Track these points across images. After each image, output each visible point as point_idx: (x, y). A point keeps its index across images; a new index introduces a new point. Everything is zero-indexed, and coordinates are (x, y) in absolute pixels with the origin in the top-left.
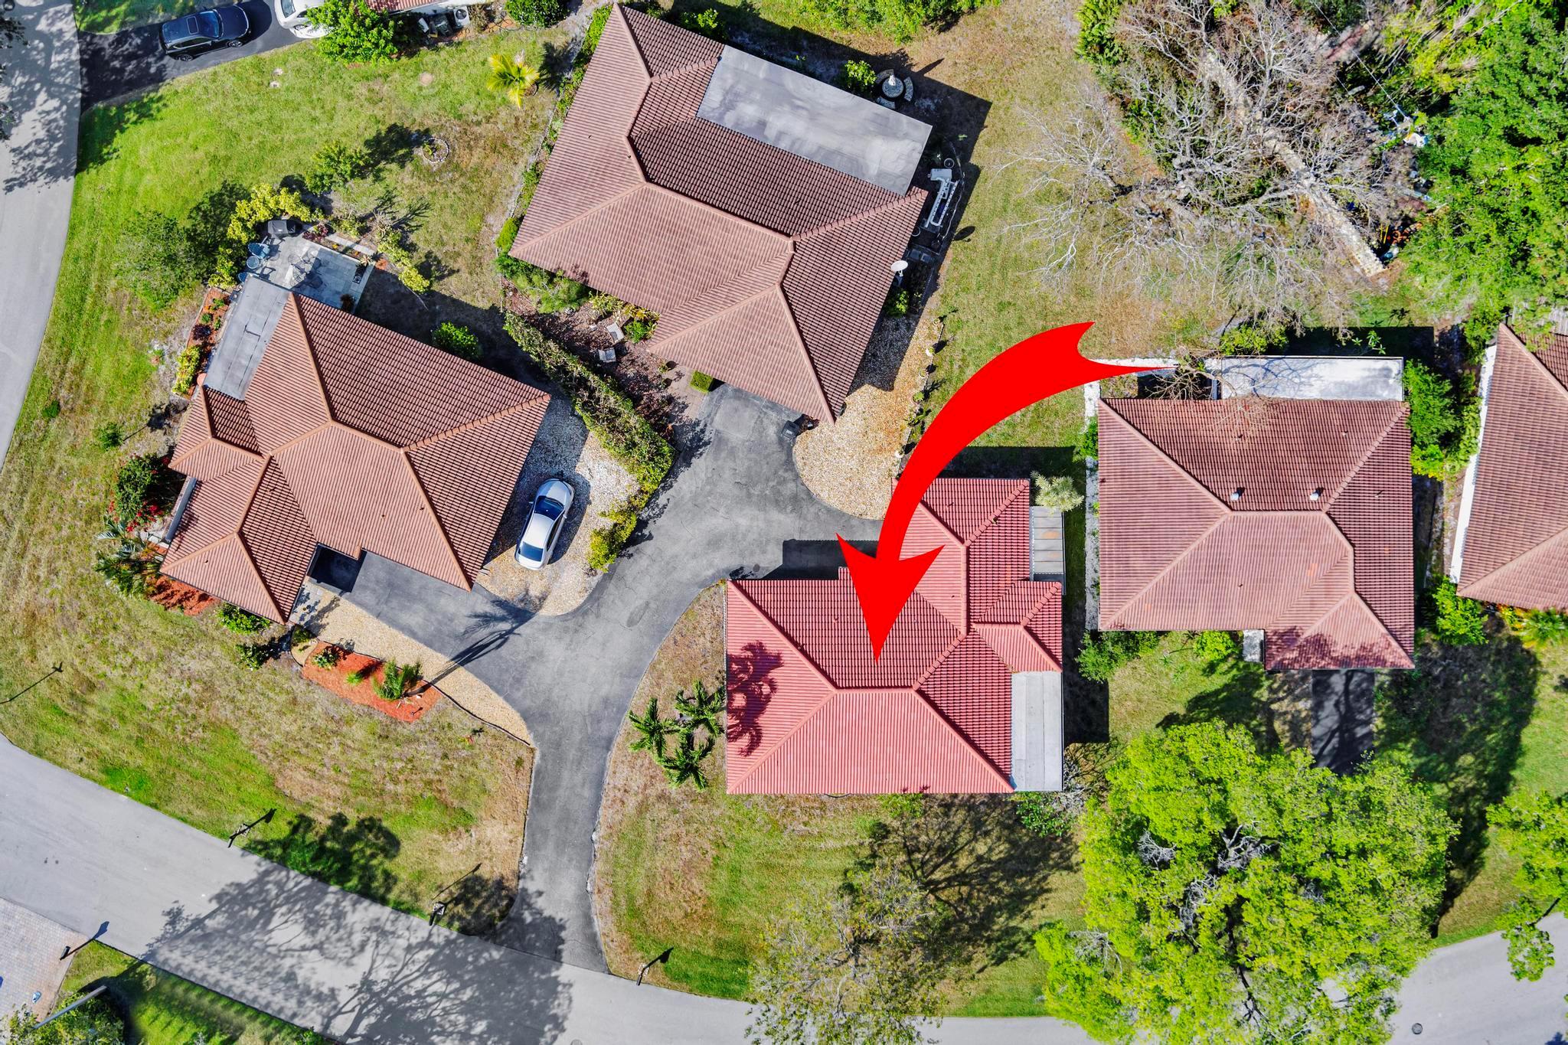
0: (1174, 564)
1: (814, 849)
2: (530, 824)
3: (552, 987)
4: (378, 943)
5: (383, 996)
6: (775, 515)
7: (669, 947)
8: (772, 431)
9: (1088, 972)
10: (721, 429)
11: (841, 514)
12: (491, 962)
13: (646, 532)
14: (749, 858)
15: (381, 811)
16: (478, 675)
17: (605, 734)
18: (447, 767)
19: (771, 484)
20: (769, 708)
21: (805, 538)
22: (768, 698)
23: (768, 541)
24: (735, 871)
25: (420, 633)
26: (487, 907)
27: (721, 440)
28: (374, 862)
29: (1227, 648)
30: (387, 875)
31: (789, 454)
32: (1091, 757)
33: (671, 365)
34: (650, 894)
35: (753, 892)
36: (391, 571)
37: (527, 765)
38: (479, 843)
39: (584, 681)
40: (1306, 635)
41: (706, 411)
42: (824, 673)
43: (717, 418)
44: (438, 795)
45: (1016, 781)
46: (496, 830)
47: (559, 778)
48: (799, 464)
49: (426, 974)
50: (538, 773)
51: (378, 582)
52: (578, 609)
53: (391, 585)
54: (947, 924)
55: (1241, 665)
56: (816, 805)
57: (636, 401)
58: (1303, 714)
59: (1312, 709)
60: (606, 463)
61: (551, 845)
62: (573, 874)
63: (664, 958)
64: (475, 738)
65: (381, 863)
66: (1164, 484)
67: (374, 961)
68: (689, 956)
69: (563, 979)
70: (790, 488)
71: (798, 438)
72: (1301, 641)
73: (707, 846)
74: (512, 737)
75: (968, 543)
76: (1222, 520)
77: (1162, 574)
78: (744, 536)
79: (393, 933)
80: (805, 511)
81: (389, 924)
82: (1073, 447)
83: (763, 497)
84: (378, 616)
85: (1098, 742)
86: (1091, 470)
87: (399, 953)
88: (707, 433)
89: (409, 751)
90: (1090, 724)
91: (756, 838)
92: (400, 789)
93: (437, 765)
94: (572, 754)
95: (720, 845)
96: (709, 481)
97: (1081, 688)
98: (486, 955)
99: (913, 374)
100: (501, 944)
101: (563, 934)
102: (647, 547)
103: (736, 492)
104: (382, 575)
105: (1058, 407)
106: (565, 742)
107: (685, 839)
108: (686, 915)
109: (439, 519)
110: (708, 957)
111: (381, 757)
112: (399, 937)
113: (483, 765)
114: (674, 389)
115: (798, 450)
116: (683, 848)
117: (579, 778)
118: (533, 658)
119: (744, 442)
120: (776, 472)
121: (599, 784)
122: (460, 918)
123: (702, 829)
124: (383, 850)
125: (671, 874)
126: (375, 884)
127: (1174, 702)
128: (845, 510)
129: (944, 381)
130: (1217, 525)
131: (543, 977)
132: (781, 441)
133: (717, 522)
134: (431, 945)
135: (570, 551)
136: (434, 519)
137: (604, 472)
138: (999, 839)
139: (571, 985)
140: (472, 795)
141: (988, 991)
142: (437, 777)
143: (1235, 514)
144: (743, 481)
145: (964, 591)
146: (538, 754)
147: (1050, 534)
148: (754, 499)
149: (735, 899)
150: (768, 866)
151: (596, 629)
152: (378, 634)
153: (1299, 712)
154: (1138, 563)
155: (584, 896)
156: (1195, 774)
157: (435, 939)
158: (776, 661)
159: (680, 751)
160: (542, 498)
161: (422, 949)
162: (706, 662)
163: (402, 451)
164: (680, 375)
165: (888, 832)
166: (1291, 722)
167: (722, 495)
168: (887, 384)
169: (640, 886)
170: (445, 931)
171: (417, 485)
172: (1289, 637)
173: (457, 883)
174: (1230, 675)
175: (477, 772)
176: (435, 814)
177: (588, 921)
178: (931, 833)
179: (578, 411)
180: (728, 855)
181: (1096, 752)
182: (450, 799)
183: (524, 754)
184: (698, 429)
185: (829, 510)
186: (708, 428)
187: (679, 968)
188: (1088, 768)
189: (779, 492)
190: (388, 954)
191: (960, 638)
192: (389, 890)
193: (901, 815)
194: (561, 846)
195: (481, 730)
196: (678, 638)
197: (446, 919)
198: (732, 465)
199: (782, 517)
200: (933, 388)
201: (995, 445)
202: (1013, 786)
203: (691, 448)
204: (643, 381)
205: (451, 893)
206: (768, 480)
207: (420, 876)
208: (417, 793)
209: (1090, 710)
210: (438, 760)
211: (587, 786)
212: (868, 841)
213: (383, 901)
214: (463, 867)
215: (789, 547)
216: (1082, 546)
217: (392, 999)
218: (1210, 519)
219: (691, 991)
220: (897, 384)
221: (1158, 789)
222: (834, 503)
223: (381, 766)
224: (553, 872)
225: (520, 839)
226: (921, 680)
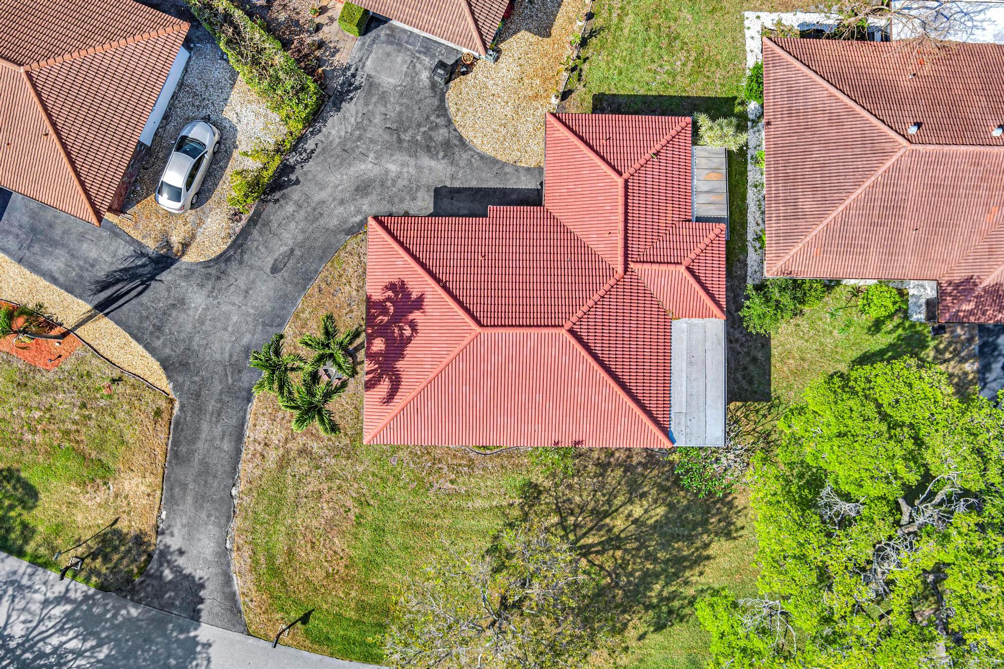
0: (847, 202)
1: (460, 509)
2: (169, 477)
3: (191, 647)
4: (14, 597)
5: (19, 652)
6: (426, 161)
7: (310, 608)
8: (425, 75)
9: (758, 643)
10: (373, 73)
11: (494, 161)
12: (129, 619)
13: (293, 177)
14: (394, 517)
15: (18, 462)
16: (118, 322)
17: (246, 385)
18: (85, 417)
19: (423, 129)
20: (409, 351)
21: (457, 185)
22: (409, 339)
23: (418, 188)
24: (379, 530)
25: (61, 279)
26: (125, 562)
27: (372, 84)
28: (12, 514)
29: (895, 303)
30: (25, 526)
31: (442, 100)
32: (752, 417)
33: (323, 10)
34: (290, 552)
35: (398, 552)
36: (34, 215)
37: (165, 416)
38: (117, 496)
39: (226, 329)
40: (985, 284)
41: (358, 55)
42: (467, 310)
43: (369, 63)
44: (76, 446)
45: (676, 435)
46: (134, 482)
47: (197, 430)
48: (452, 110)
49: (61, 630)
50: (177, 424)
51: (21, 226)
52: (221, 255)
53: (33, 230)
54: (601, 592)
55: (907, 324)
56: (464, 462)
57: (286, 45)
58: (971, 377)
59: (978, 371)
60: (254, 106)
61: (189, 499)
62: (213, 530)
63: (305, 619)
64: (114, 387)
65: (20, 515)
66: (835, 120)
67: (9, 617)
68: (330, 618)
69: (202, 639)
70: (442, 134)
71: (451, 84)
72: (979, 290)
73: (350, 503)
74: (151, 386)
75: (626, 175)
76: (901, 152)
77: (834, 214)
78: (394, 182)
79: (30, 587)
80: (457, 157)
81: (26, 577)
82: (735, 98)
83: (414, 142)
84: (20, 261)
85: (759, 400)
86: (753, 121)
87: (35, 607)
88: (358, 78)
89: (47, 399)
90: (751, 382)
91: (401, 496)
92: (38, 439)
93: (75, 414)
94: (212, 405)
95: (362, 502)
96: (359, 126)
97: (742, 345)
98: (123, 612)
99: (571, 21)
100: (139, 602)
101: (202, 593)
102: (295, 193)
103: (386, 137)
104: (25, 220)
105: (719, 57)
106: (204, 392)
107: (327, 496)
108: (328, 575)
109: (64, 146)
110: (350, 619)
111: (19, 406)
112: (36, 591)
113: (122, 415)
114: (326, 33)
115: (451, 95)
116: (325, 506)
117: (218, 431)
118: (174, 306)
119: (396, 86)
120: (428, 117)
121: (239, 437)
122: (99, 574)
123: (345, 486)
124: (22, 501)
125: (312, 532)
126: (13, 536)
127: (839, 361)
128: (499, 158)
129: (602, 29)
130: (894, 159)
131: (182, 637)
132: (433, 85)
133: (366, 168)
134: (68, 601)
135: (215, 197)
136: (59, 146)
137: (252, 117)
138: (655, 501)
139: (210, 645)
140: (109, 446)
141: (641, 660)
142: (74, 427)
143: (913, 147)
144: (394, 126)
145: (621, 226)
146: (177, 405)
147: (713, 176)
148: (405, 144)
149: (379, 560)
150: (413, 525)
151: (239, 277)
152: (20, 280)
153: (966, 374)
154: (807, 204)
155: (223, 554)
156: (884, 417)
157: (72, 595)
158: (419, 304)
159: (303, 389)
160: (184, 138)
161: (58, 604)
162: (351, 311)
163: (22, 70)
164: (332, 20)
165: (540, 493)
166: (957, 385)
167: (371, 141)
168: (544, 31)
169: (280, 543)
170: (83, 587)
171: (40, 108)
172: (965, 287)
173: (96, 536)
174: (895, 335)
175: (115, 422)
176: (73, 465)
177: (228, 580)
178: (585, 494)
179: (222, 45)
180: (370, 514)
181: (757, 411)
182: (88, 450)
183: (163, 404)
184: (349, 73)
185: (482, 157)
186: (360, 73)
187: (320, 631)
188: (748, 428)
189: (431, 138)
190: (23, 609)
191: (617, 276)
192: (26, 541)
193: (554, 475)
194: (200, 500)
195: (120, 379)
196: (323, 286)
197: (84, 573)
198: (383, 110)
199: (433, 163)
200: (591, 36)
201: (654, 93)
202: (673, 441)
203: (341, 93)
204: (294, 24)
205: (89, 547)
206: (419, 125)
207: (58, 529)
208: (55, 444)
209: (751, 367)
210: (76, 410)
211: (226, 439)
212: (518, 501)
213: (20, 553)
214: (102, 521)
215: (439, 193)
216: (744, 198)
217: (28, 655)
218: (887, 154)
219: (332, 655)
220: (555, 31)
221: (840, 435)
222: (488, 150)
223: (19, 415)
224: (191, 528)
225: (158, 492)
226: (574, 319)
